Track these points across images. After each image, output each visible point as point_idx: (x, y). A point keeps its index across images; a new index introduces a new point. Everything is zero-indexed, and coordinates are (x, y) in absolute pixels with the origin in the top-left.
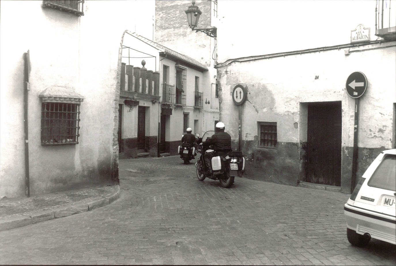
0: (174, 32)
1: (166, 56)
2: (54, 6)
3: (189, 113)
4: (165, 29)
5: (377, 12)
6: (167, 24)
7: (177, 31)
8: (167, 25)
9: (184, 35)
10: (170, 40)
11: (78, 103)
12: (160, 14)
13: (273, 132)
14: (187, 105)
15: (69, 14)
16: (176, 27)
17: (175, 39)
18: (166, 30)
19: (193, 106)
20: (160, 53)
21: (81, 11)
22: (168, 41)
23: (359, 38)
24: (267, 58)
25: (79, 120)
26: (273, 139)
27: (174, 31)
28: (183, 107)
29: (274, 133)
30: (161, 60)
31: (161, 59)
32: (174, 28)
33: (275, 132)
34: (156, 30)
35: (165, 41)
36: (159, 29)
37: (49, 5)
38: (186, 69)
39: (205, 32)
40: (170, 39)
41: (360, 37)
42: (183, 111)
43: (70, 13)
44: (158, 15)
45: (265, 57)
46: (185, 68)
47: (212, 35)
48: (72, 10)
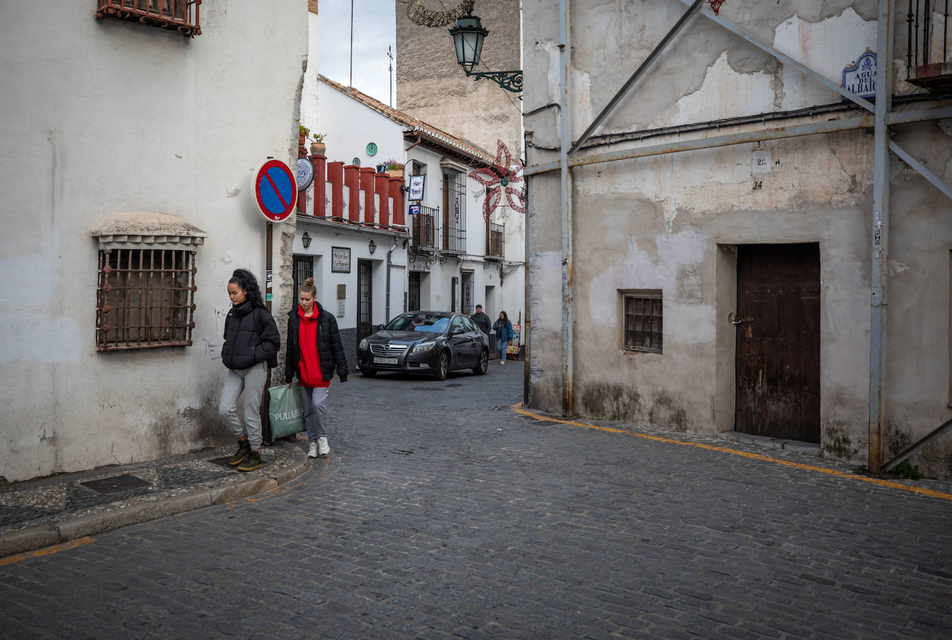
0: (438, 85)
1: (419, 141)
2: (124, 13)
3: (474, 270)
4: (420, 79)
5: (914, 24)
6: (423, 67)
7: (445, 82)
8: (422, 70)
9: (462, 93)
10: (431, 106)
11: (191, 248)
12: (407, 45)
13: (654, 314)
14: (467, 253)
15: (163, 32)
16: (443, 73)
17: (440, 102)
18: (420, 82)
19: (482, 255)
20: (404, 132)
21: (193, 23)
22: (425, 106)
23: (864, 88)
24: (638, 139)
25: (194, 289)
26: (655, 330)
27: (438, 83)
28: (459, 257)
29: (657, 317)
30: (407, 150)
31: (407, 148)
32: (440, 77)
33: (659, 314)
34: (401, 82)
35: (419, 107)
36: (405, 79)
37: (111, 11)
38: (466, 170)
39: (497, 79)
40: (431, 102)
41: (866, 86)
42: (459, 266)
43: (166, 28)
44: (402, 46)
45: (634, 137)
46: (462, 168)
47: (512, 86)
48: (172, 20)
